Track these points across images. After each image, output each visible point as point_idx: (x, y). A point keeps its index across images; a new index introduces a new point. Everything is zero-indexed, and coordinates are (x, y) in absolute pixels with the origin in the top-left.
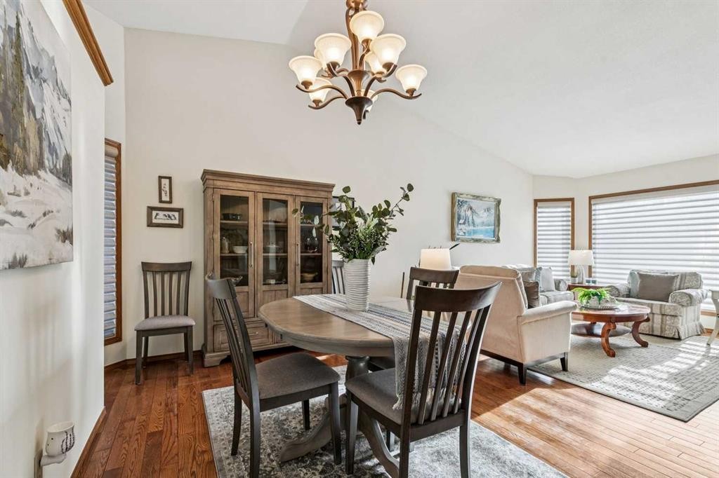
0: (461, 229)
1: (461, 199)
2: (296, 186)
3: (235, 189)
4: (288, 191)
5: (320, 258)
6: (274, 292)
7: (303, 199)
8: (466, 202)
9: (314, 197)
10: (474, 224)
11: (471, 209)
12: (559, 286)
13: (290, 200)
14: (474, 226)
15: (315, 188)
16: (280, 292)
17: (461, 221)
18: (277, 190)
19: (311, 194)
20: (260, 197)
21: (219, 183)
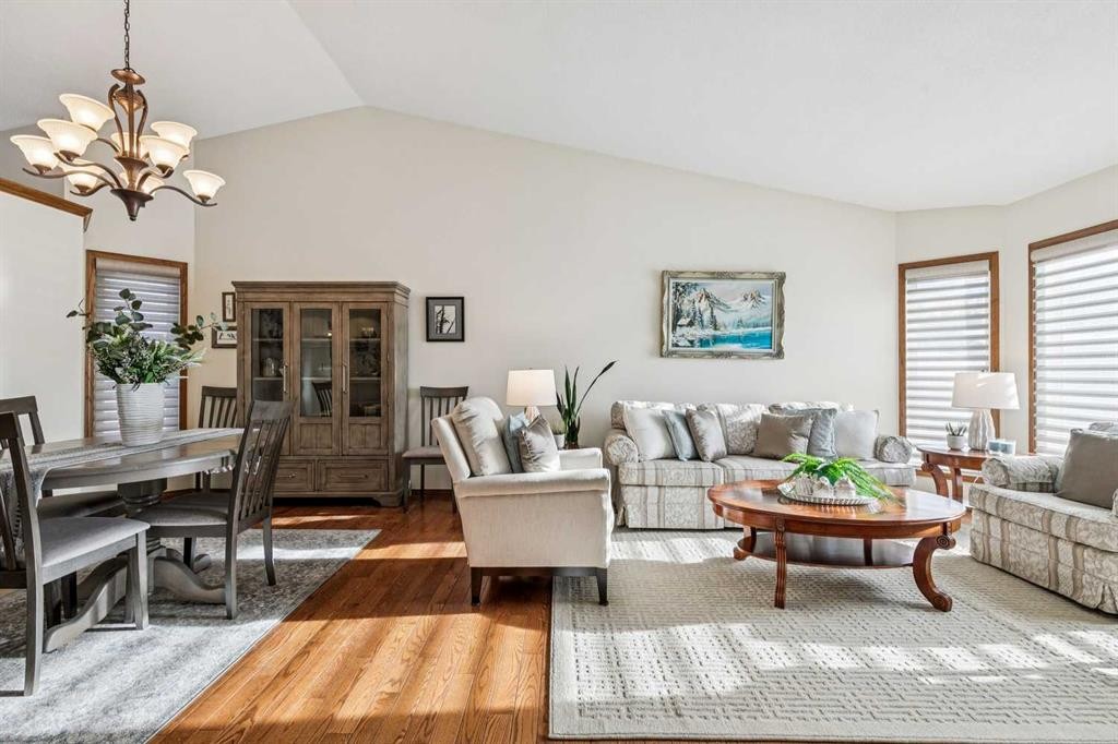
0: (683, 335)
1: (684, 282)
2: (341, 290)
3: (268, 301)
4: (331, 297)
5: (378, 385)
6: (314, 427)
7: (352, 306)
8: (696, 284)
9: (369, 301)
10: (715, 326)
11: (708, 297)
12: (881, 451)
13: (335, 309)
14: (715, 329)
15: (369, 290)
16: (322, 427)
17: (683, 321)
18: (316, 297)
19: (362, 297)
20: (297, 307)
21: (250, 296)
